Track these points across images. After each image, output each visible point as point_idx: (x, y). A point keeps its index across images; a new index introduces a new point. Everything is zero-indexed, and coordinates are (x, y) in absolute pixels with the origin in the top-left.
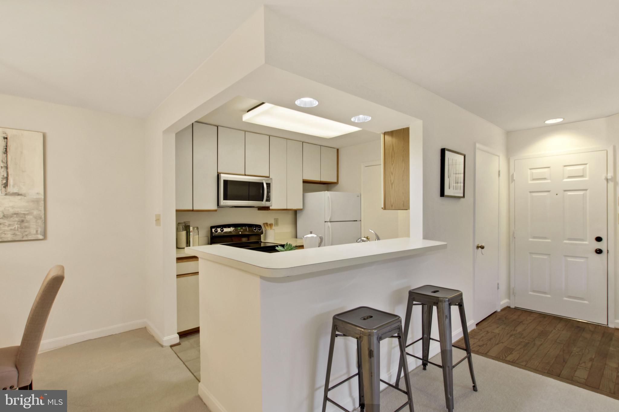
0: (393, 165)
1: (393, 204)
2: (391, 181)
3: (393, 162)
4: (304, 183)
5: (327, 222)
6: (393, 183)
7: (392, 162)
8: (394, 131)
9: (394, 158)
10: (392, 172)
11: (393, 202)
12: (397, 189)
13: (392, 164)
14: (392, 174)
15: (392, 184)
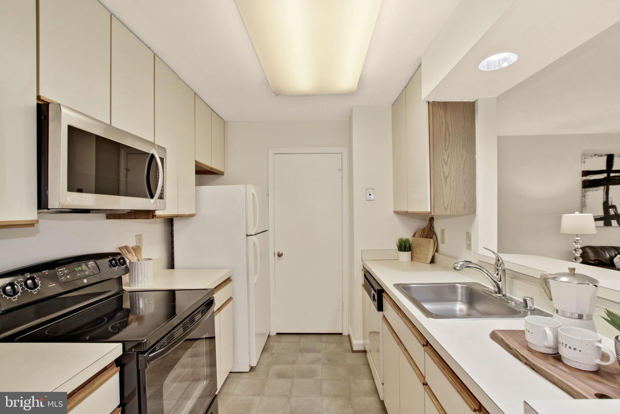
0: (448, 152)
1: (448, 206)
2: (444, 173)
3: (448, 146)
4: (198, 174)
5: (252, 235)
6: (448, 176)
7: (446, 147)
8: (449, 102)
9: (449, 140)
10: (446, 161)
11: (448, 204)
12: (454, 186)
13: (446, 150)
14: (446, 164)
15: (446, 178)
